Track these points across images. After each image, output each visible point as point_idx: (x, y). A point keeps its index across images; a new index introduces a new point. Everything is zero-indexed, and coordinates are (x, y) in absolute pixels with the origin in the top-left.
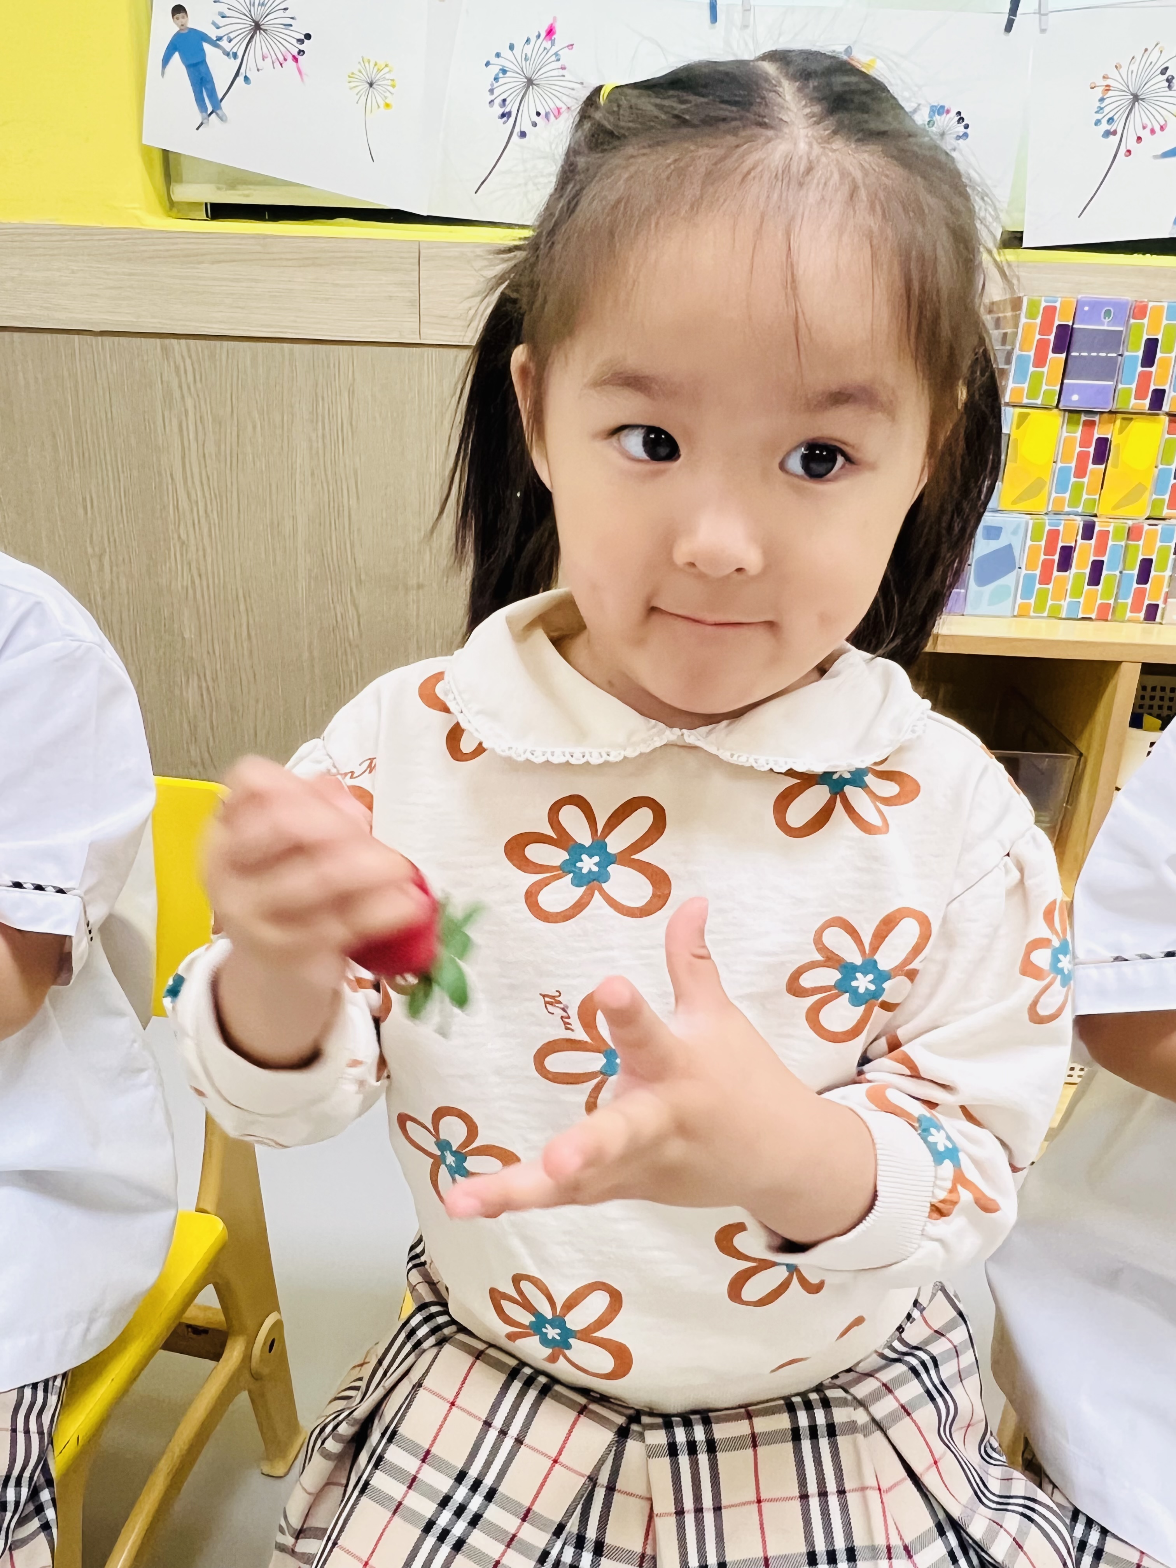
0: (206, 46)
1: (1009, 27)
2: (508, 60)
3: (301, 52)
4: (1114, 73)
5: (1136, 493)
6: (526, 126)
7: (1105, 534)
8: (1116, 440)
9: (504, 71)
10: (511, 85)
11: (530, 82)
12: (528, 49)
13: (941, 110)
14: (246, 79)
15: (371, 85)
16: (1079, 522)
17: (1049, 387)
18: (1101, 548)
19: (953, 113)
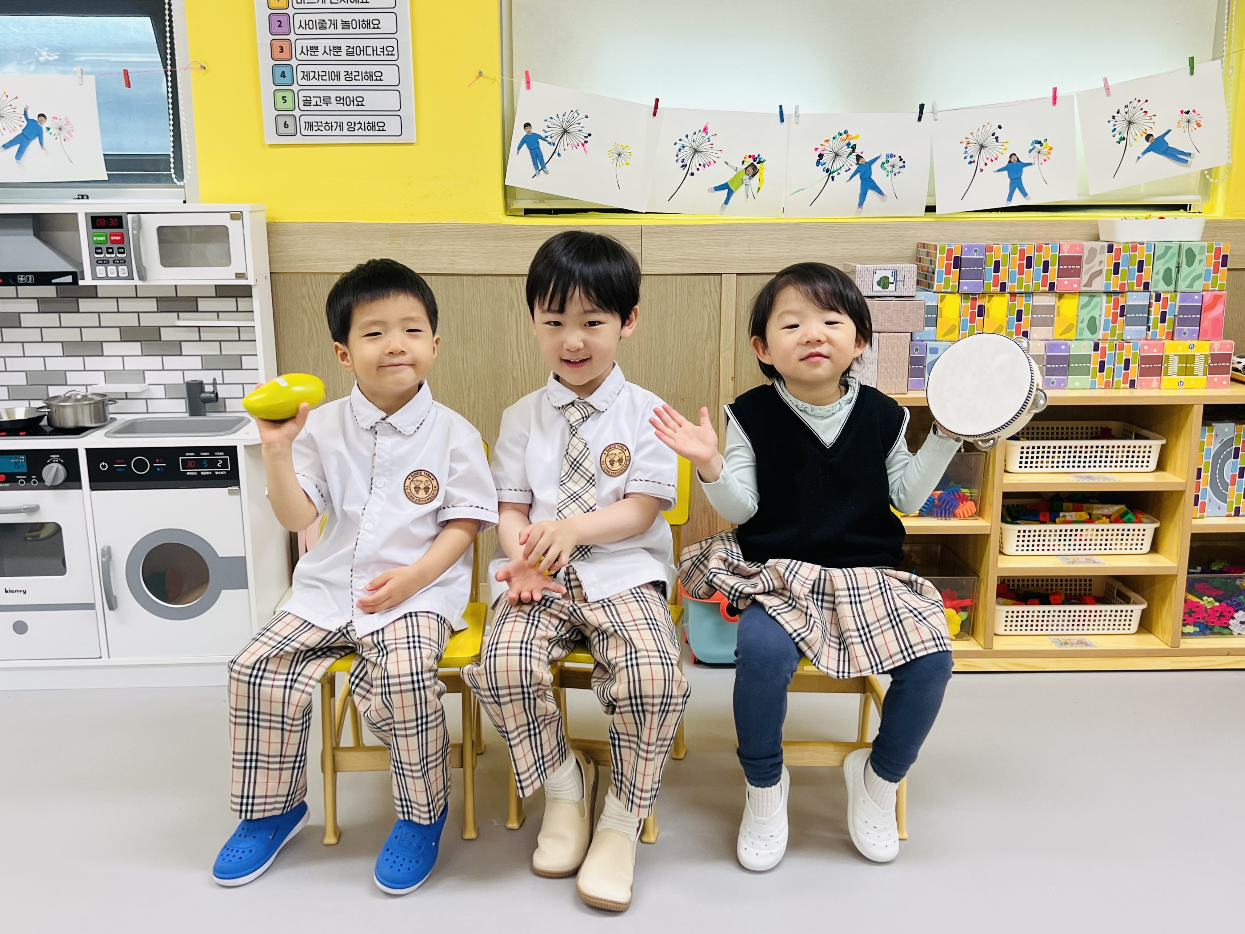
0: (540, 140)
1: (920, 119)
2: (685, 142)
3: (586, 142)
4: (971, 136)
5: (999, 329)
6: (695, 171)
8: (987, 305)
9: (684, 147)
10: (686, 153)
11: (696, 151)
12: (695, 137)
13: (892, 156)
14: (559, 154)
15: (620, 155)
17: (953, 283)
19: (897, 157)
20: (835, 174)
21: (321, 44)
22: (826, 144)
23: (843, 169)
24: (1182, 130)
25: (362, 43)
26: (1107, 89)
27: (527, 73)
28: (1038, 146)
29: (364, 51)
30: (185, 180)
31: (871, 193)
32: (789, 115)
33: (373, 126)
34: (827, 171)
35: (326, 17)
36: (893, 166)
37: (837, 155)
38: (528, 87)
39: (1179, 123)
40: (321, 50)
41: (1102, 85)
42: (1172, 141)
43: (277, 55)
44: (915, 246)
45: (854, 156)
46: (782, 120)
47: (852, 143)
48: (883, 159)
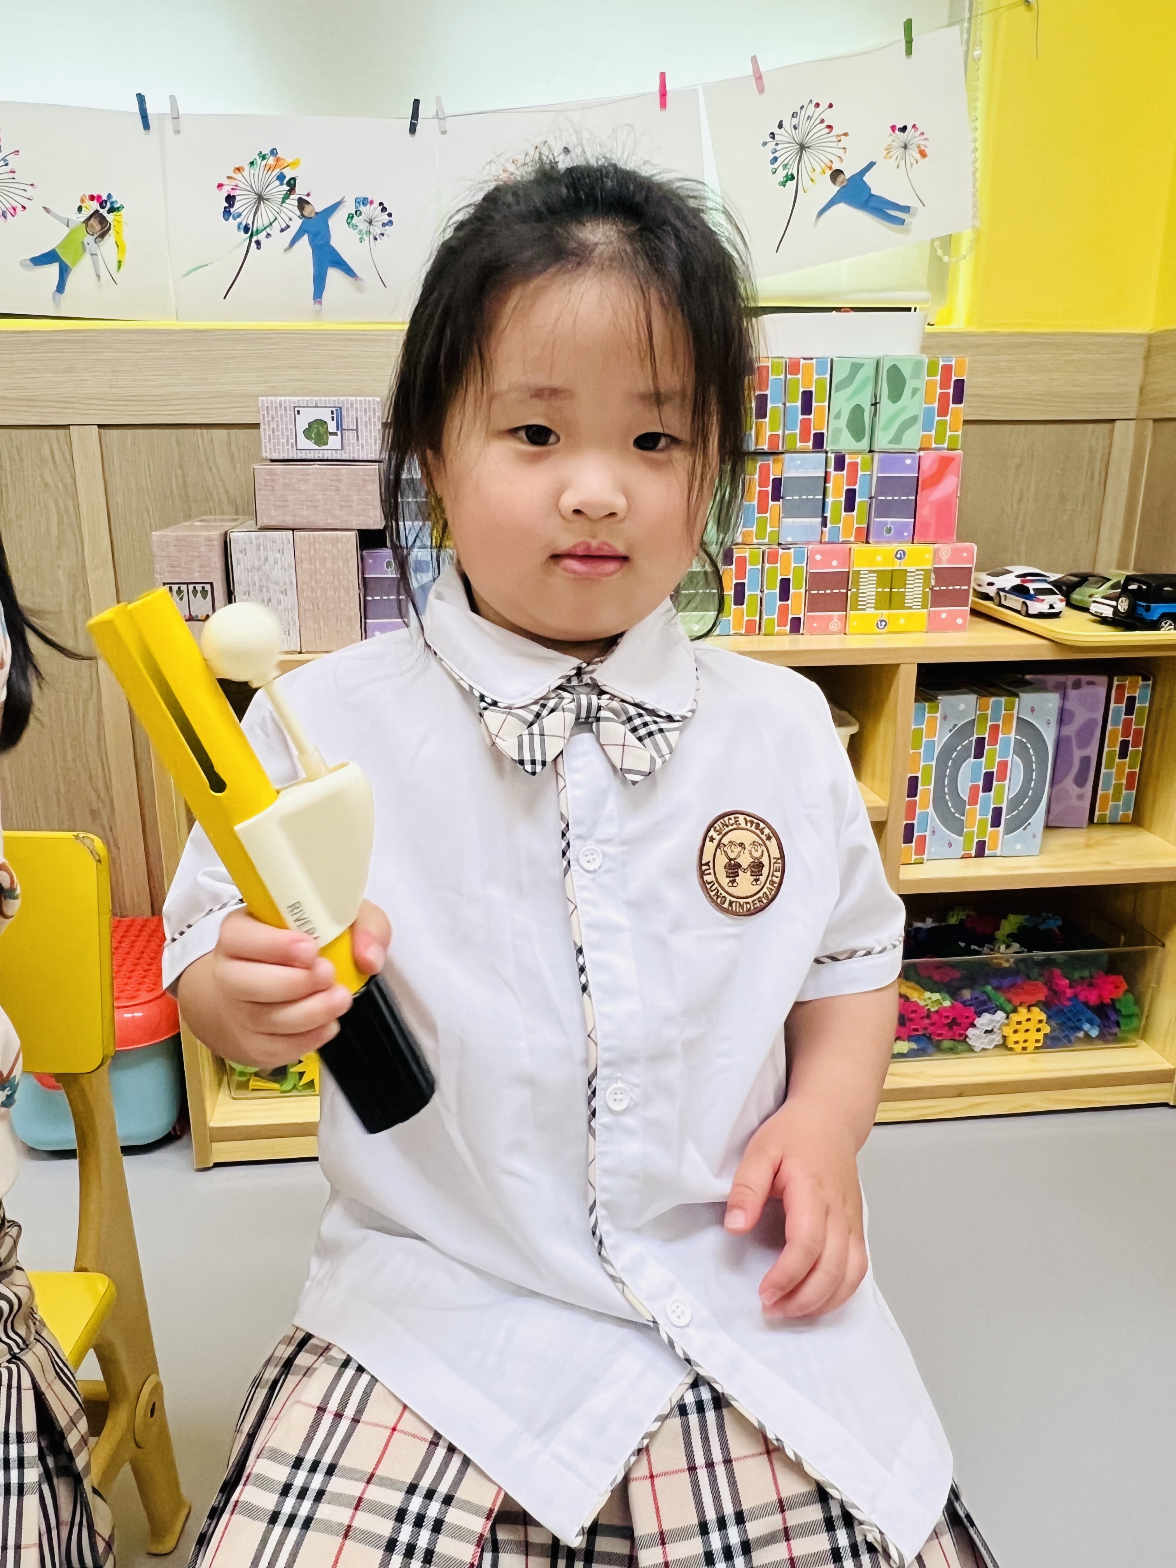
1: (413, 129)
13: (365, 201)
19: (376, 204)
20: (261, 237)
22: (238, 176)
23: (276, 227)
24: (893, 162)
26: (759, 78)
31: (333, 275)
32: (161, 116)
34: (246, 229)
36: (370, 223)
37: (260, 198)
39: (889, 150)
41: (750, 70)
42: (876, 182)
45: (293, 201)
46: (146, 126)
47: (289, 174)
48: (349, 207)
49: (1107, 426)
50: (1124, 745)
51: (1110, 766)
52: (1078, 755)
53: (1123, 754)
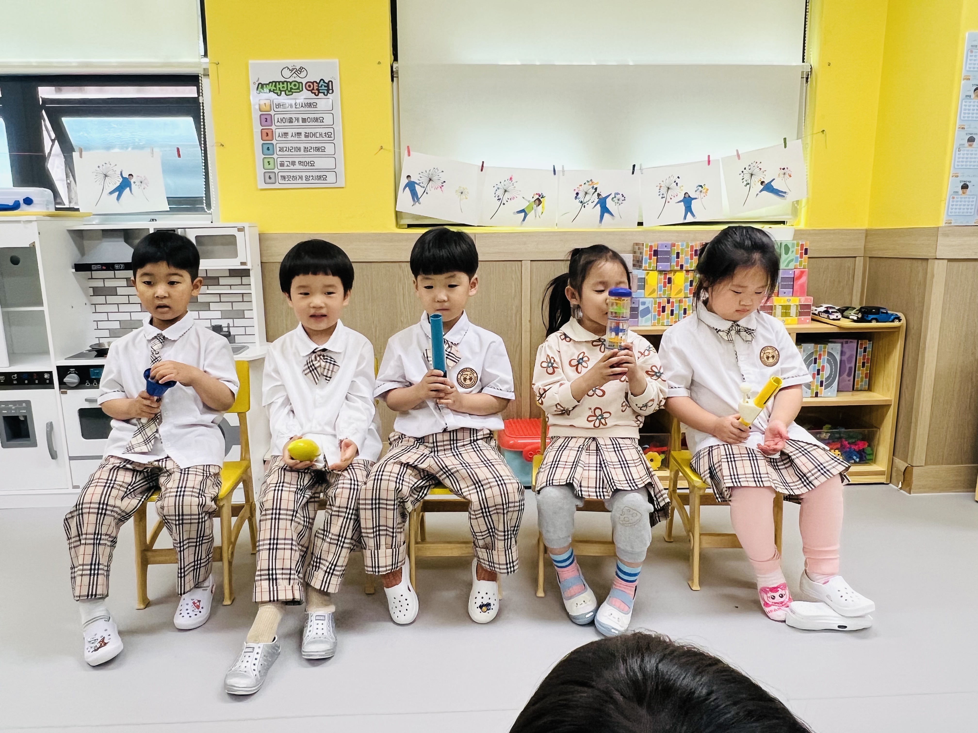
0: (416, 185)
1: (633, 173)
2: (500, 186)
3: (443, 186)
4: (662, 183)
5: (680, 291)
6: (505, 202)
7: (673, 302)
8: (673, 277)
9: (498, 188)
10: (500, 192)
11: (506, 191)
12: (505, 183)
13: (618, 194)
14: (427, 193)
15: (462, 193)
16: (666, 299)
17: (654, 265)
18: (673, 306)
19: (621, 194)
20: (586, 204)
21: (290, 131)
22: (580, 187)
23: (590, 202)
24: (780, 179)
25: (314, 131)
26: (738, 156)
27: (408, 147)
28: (700, 188)
29: (314, 135)
30: (212, 210)
31: (606, 215)
32: (559, 171)
33: (319, 178)
34: (581, 202)
35: (293, 116)
36: (619, 200)
37: (586, 193)
38: (409, 155)
39: (779, 175)
40: (290, 135)
41: (736, 153)
42: (775, 185)
43: (265, 137)
44: (632, 245)
45: (596, 193)
46: (555, 174)
47: (595, 186)
48: (613, 196)
49: (854, 259)
50: (864, 363)
51: (859, 370)
52: (848, 366)
53: (863, 366)
